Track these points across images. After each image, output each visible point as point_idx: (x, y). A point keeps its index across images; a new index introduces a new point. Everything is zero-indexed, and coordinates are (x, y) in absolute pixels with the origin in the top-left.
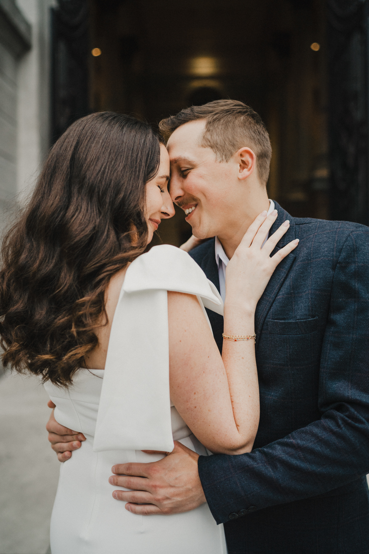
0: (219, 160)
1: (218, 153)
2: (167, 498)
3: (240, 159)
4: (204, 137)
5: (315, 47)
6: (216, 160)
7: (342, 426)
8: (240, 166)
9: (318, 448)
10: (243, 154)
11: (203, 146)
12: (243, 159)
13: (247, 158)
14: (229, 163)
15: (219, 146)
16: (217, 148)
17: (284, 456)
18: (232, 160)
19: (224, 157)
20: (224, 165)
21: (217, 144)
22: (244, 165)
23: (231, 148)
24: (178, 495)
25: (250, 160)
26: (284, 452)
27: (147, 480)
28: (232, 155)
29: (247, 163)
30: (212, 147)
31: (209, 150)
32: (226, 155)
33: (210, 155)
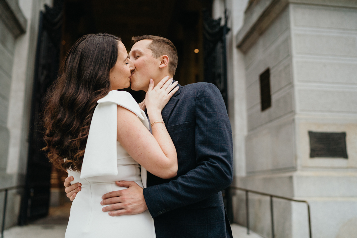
0: (153, 56)
1: (154, 54)
2: (130, 204)
3: (162, 59)
4: (150, 45)
5: (196, 51)
6: (152, 56)
7: (207, 165)
8: (162, 62)
9: (196, 176)
10: (164, 58)
11: (148, 48)
12: (164, 60)
13: (165, 60)
14: (157, 59)
15: (155, 51)
16: (154, 51)
17: (182, 182)
18: (159, 58)
19: (156, 56)
20: (155, 59)
21: (155, 50)
22: (163, 62)
23: (160, 53)
24: (135, 202)
25: (166, 61)
26: (182, 180)
27: (120, 197)
28: (159, 56)
29: (165, 62)
30: (152, 50)
31: (150, 51)
32: (157, 56)
33: (150, 53)
